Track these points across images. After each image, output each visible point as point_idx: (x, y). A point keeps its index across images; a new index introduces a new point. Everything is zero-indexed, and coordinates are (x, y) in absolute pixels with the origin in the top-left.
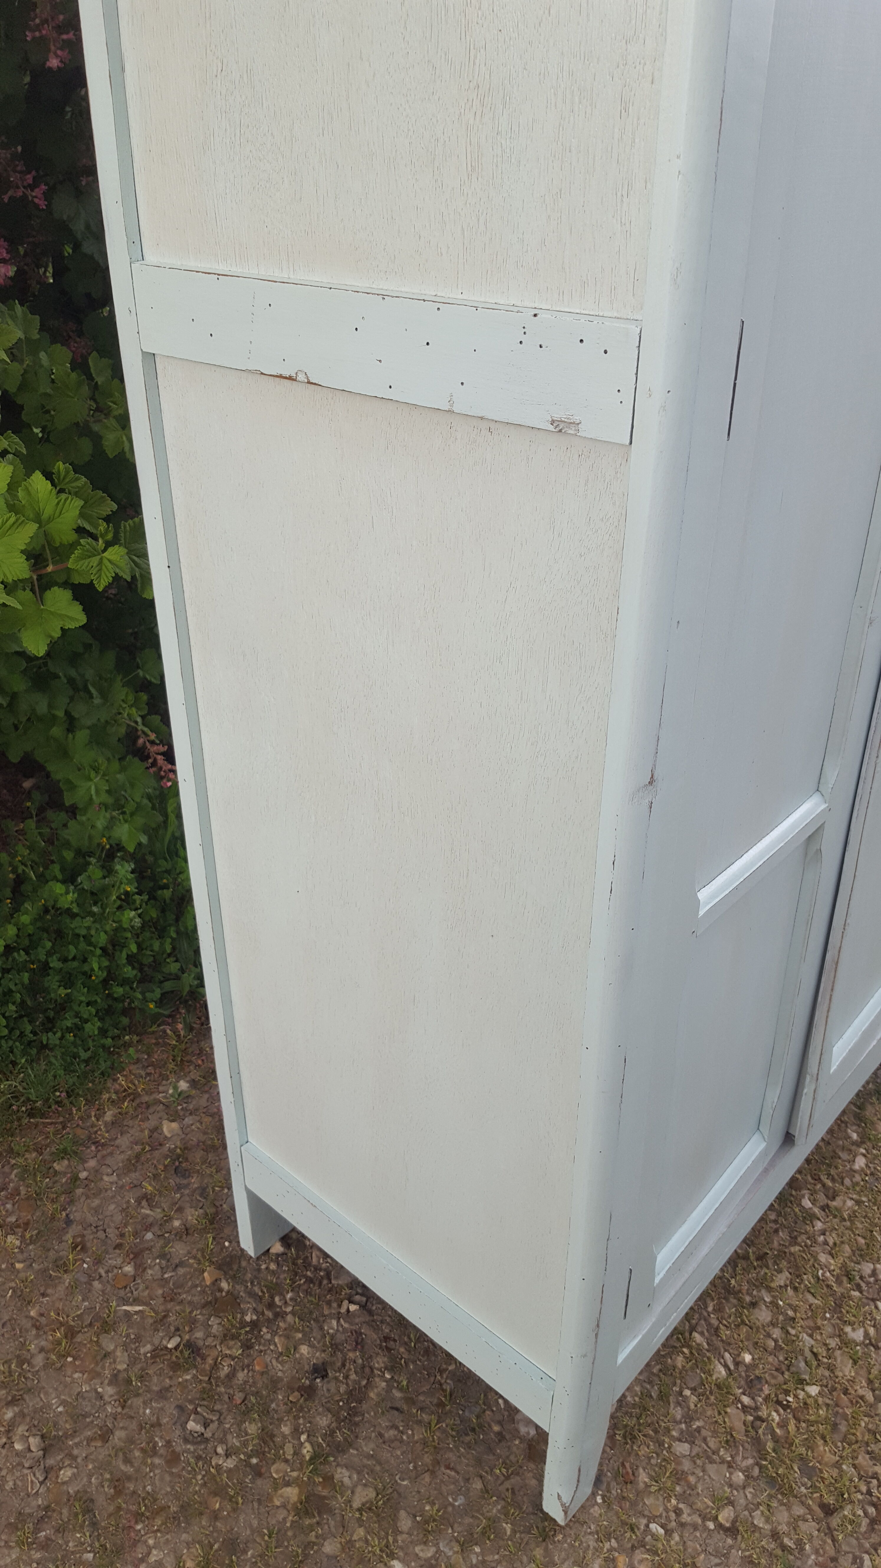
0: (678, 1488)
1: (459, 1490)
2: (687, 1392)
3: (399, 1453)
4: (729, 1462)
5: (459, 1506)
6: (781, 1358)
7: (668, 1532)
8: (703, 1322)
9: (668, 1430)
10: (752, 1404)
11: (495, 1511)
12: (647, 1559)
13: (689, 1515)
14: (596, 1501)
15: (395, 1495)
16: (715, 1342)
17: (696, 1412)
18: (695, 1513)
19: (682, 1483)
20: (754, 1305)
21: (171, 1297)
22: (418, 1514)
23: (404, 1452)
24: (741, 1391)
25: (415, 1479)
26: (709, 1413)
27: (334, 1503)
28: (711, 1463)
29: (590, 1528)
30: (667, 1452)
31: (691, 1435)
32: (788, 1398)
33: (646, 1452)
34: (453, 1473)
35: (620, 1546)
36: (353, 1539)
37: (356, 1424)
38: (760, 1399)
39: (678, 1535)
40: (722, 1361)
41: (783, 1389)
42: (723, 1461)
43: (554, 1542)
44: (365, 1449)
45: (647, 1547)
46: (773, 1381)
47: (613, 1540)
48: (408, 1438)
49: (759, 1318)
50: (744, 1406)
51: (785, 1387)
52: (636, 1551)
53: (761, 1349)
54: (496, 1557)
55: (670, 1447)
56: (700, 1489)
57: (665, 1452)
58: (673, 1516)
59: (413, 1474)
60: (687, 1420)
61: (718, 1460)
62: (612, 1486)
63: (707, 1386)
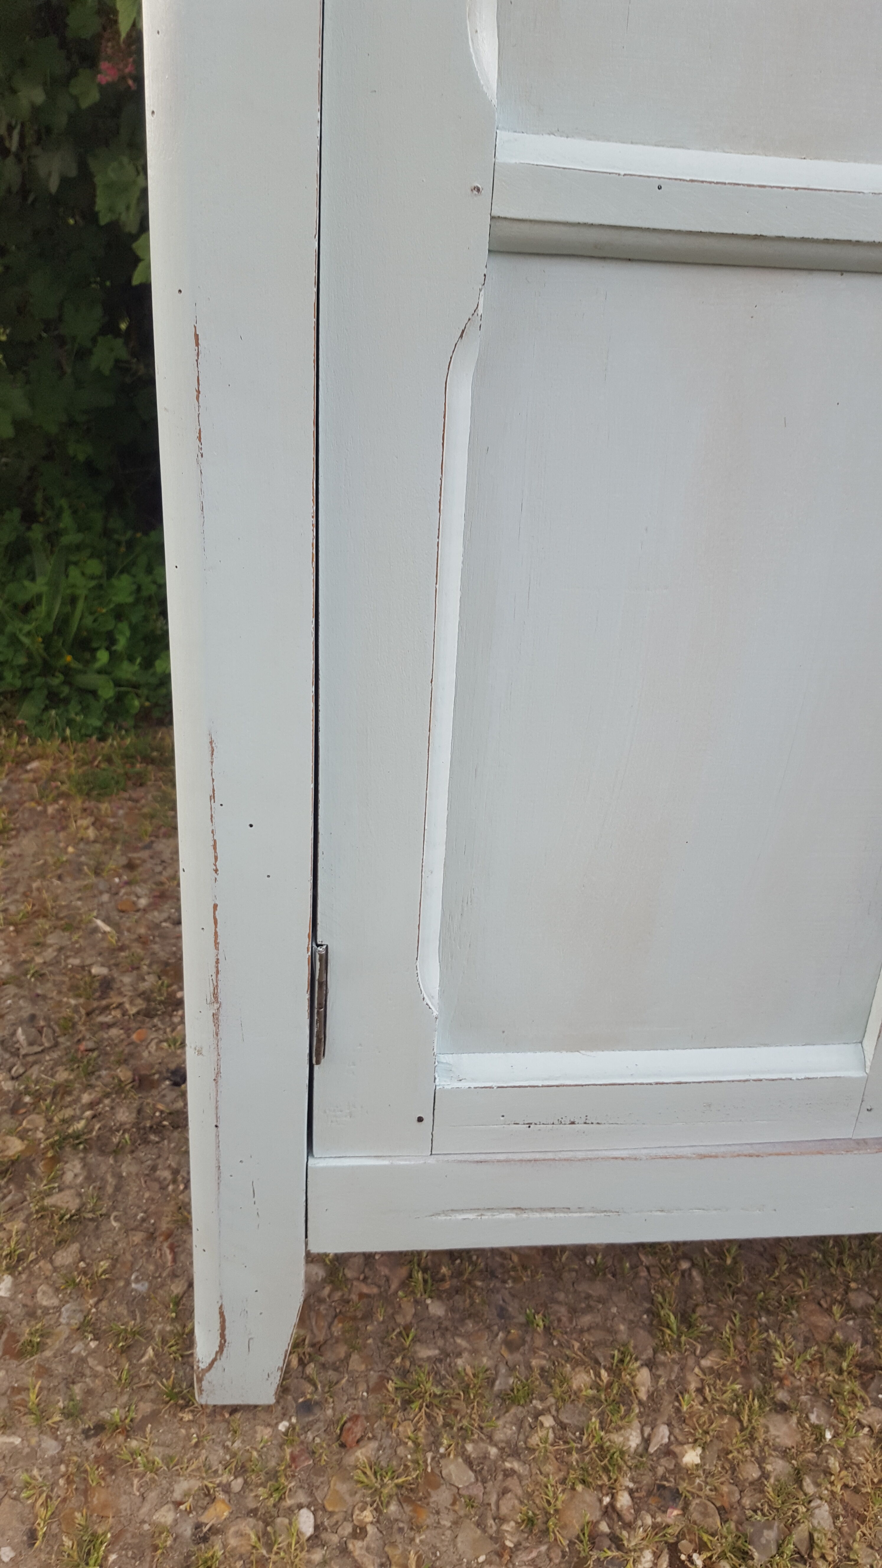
0: (393, 1508)
1: (154, 1277)
2: (548, 1421)
3: (147, 1195)
4: (504, 1547)
5: (133, 1290)
6: (746, 1502)
7: (315, 1540)
8: (676, 1368)
9: (464, 1434)
10: (628, 1517)
11: (159, 1328)
12: (249, 1539)
13: (368, 1549)
14: (277, 1424)
15: (92, 1226)
16: (665, 1403)
17: (532, 1450)
18: (381, 1557)
19: (408, 1509)
20: (782, 1408)
21: (142, 941)
22: (88, 1261)
23: (153, 1200)
24: (631, 1485)
25: (128, 1230)
26: (549, 1468)
27: (34, 1184)
28: (478, 1525)
29: (233, 1443)
30: (433, 1458)
31: (493, 1472)
32: (695, 1556)
33: (405, 1431)
34: (169, 1257)
35: (241, 1494)
36: (5, 1226)
37: (146, 1142)
38: (649, 1520)
39: (324, 1556)
40: (647, 1430)
41: (700, 1539)
42: (498, 1538)
43: (175, 1415)
44: (124, 1166)
45: (269, 1529)
46: (696, 1516)
47: (240, 1480)
48: (174, 1191)
49: (771, 1429)
50: (612, 1505)
51: (705, 1537)
52: (251, 1519)
53: (727, 1466)
54: (100, 1368)
55: (443, 1456)
56: (423, 1537)
57: (429, 1455)
58: (347, 1529)
59: (133, 1224)
60: (507, 1450)
61: (492, 1530)
62: (315, 1427)
63: (585, 1437)
